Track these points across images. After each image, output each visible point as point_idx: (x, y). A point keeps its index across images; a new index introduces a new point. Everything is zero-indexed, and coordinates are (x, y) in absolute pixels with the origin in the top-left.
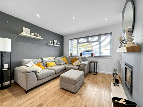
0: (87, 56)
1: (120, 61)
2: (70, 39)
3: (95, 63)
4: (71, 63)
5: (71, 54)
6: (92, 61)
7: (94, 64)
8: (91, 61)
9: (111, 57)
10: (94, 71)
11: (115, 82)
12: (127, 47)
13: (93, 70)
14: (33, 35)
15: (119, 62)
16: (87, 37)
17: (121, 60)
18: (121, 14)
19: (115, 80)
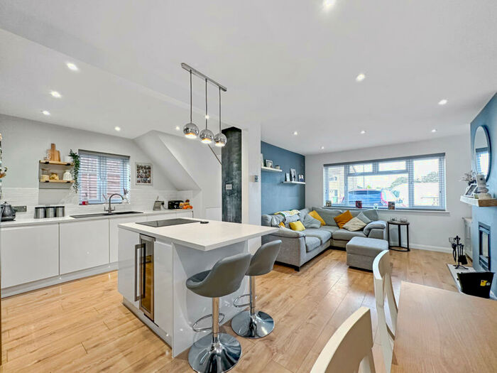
0: (376, 208)
1: (468, 220)
2: (325, 165)
3: (399, 225)
4: (335, 224)
5: (329, 204)
6: (393, 220)
7: (397, 226)
8: (389, 220)
9: (444, 210)
10: (398, 245)
11: (459, 261)
12: (479, 201)
13: (394, 241)
14: (271, 167)
15: (465, 221)
16: (375, 162)
17: (471, 218)
18: (469, 125)
19: (457, 258)
